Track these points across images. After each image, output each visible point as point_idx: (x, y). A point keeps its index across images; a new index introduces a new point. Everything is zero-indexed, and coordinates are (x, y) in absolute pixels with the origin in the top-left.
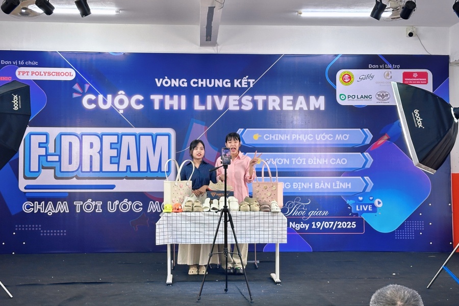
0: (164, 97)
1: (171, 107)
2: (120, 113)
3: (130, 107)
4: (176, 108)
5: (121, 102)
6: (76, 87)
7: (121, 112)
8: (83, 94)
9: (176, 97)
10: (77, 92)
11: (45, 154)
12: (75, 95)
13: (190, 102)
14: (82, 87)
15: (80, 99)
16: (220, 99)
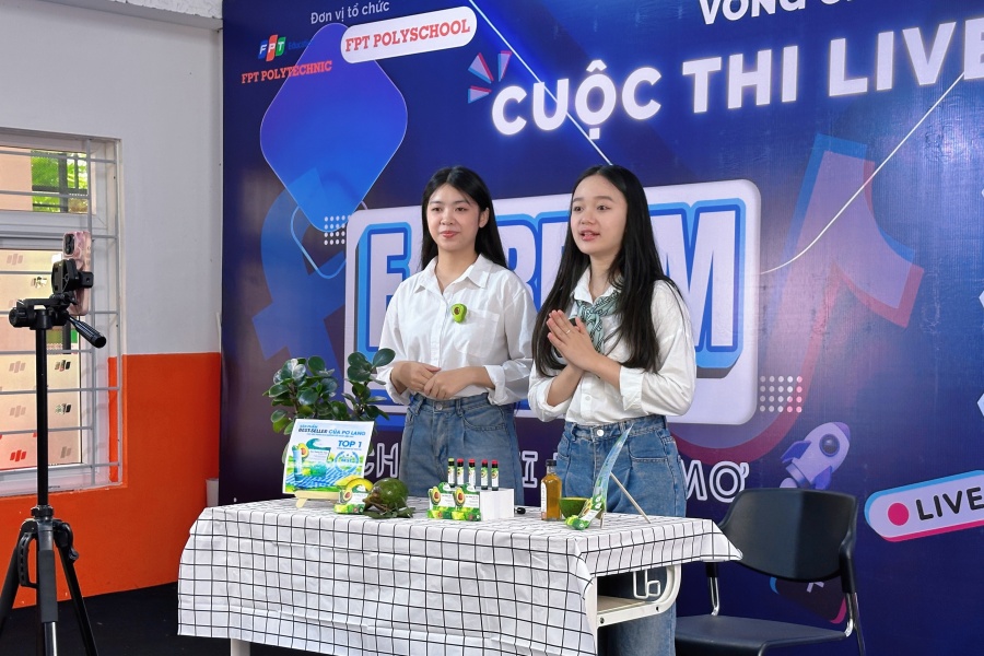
0: (725, 64)
1: (749, 94)
2: (590, 137)
3: (618, 113)
4: (761, 99)
5: (596, 99)
6: (478, 67)
7: (594, 133)
8: (494, 88)
9: (765, 57)
10: (479, 83)
12: (475, 94)
13: (813, 73)
14: (492, 66)
15: (486, 104)
16: (929, 38)
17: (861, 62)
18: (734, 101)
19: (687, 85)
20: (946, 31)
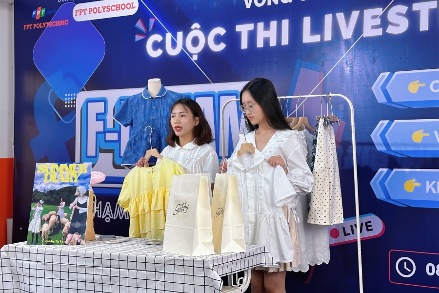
0: (256, 27)
1: (267, 41)
2: (193, 60)
3: (206, 48)
4: (273, 43)
5: (195, 42)
6: (139, 25)
7: (195, 58)
8: (147, 35)
9: (274, 24)
10: (140, 32)
11: (102, 131)
13: (296, 32)
14: (146, 25)
15: (143, 43)
16: (348, 17)
17: (317, 28)
18: (260, 44)
19: (238, 36)
20: (355, 14)
